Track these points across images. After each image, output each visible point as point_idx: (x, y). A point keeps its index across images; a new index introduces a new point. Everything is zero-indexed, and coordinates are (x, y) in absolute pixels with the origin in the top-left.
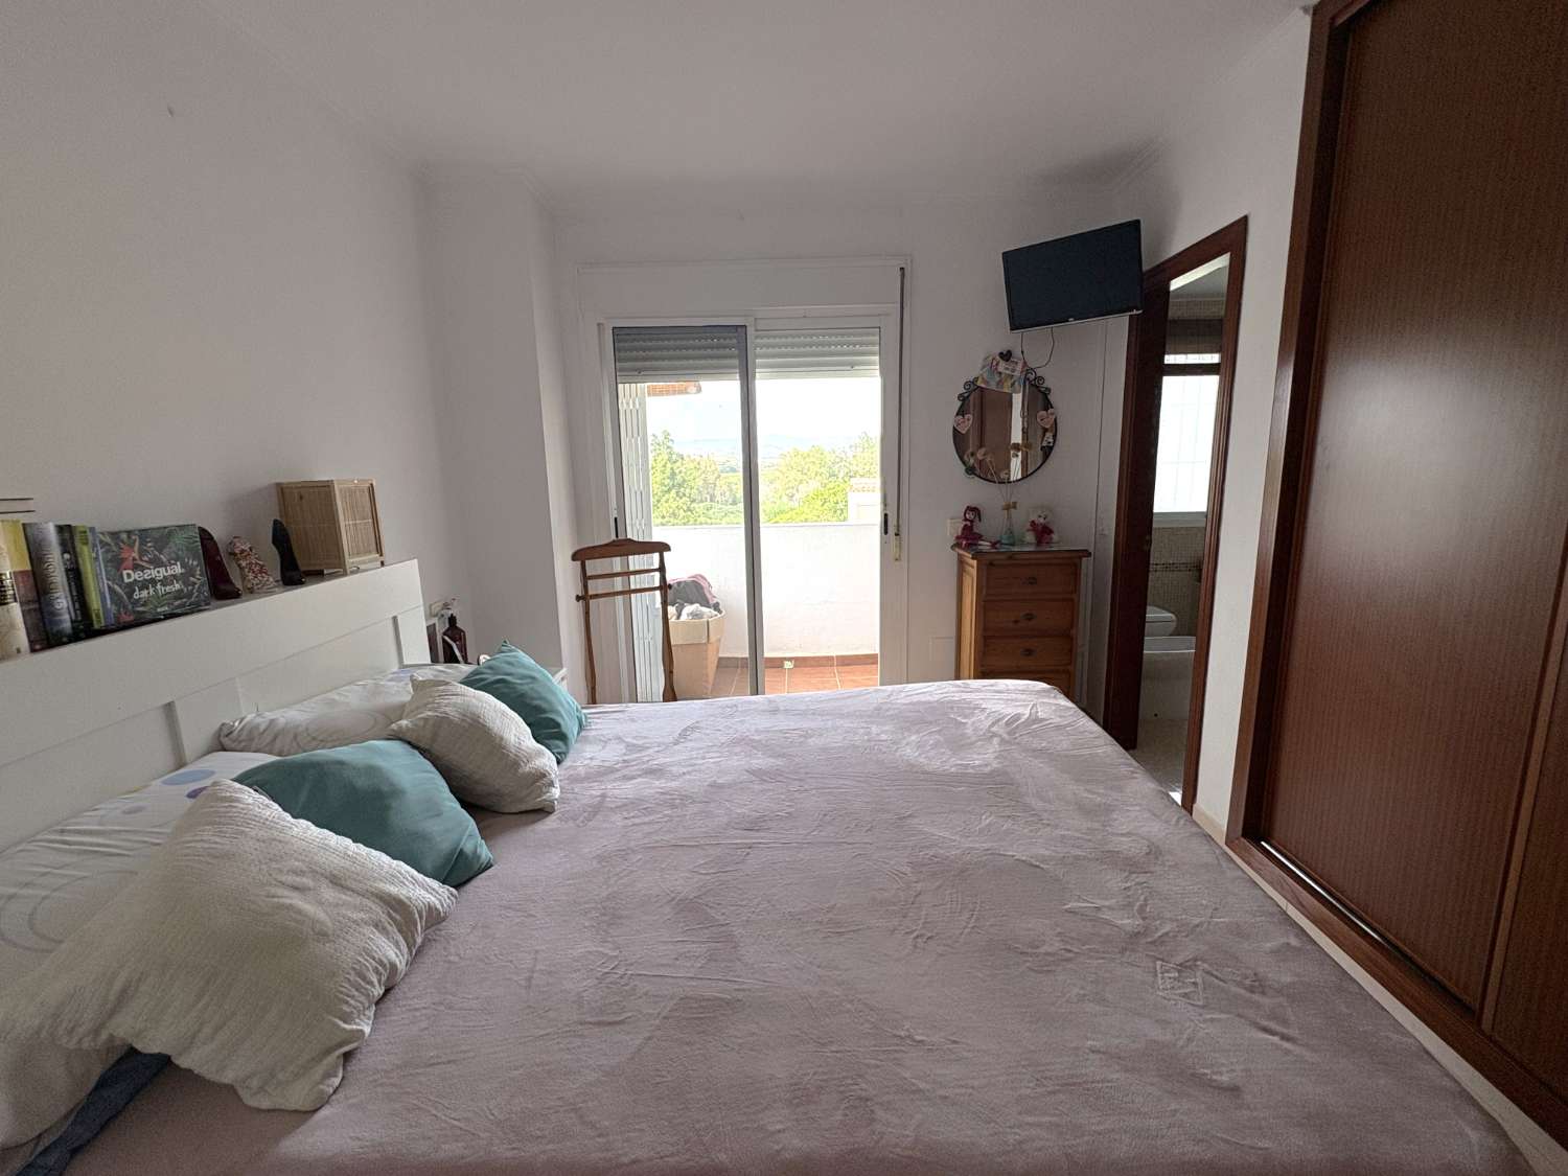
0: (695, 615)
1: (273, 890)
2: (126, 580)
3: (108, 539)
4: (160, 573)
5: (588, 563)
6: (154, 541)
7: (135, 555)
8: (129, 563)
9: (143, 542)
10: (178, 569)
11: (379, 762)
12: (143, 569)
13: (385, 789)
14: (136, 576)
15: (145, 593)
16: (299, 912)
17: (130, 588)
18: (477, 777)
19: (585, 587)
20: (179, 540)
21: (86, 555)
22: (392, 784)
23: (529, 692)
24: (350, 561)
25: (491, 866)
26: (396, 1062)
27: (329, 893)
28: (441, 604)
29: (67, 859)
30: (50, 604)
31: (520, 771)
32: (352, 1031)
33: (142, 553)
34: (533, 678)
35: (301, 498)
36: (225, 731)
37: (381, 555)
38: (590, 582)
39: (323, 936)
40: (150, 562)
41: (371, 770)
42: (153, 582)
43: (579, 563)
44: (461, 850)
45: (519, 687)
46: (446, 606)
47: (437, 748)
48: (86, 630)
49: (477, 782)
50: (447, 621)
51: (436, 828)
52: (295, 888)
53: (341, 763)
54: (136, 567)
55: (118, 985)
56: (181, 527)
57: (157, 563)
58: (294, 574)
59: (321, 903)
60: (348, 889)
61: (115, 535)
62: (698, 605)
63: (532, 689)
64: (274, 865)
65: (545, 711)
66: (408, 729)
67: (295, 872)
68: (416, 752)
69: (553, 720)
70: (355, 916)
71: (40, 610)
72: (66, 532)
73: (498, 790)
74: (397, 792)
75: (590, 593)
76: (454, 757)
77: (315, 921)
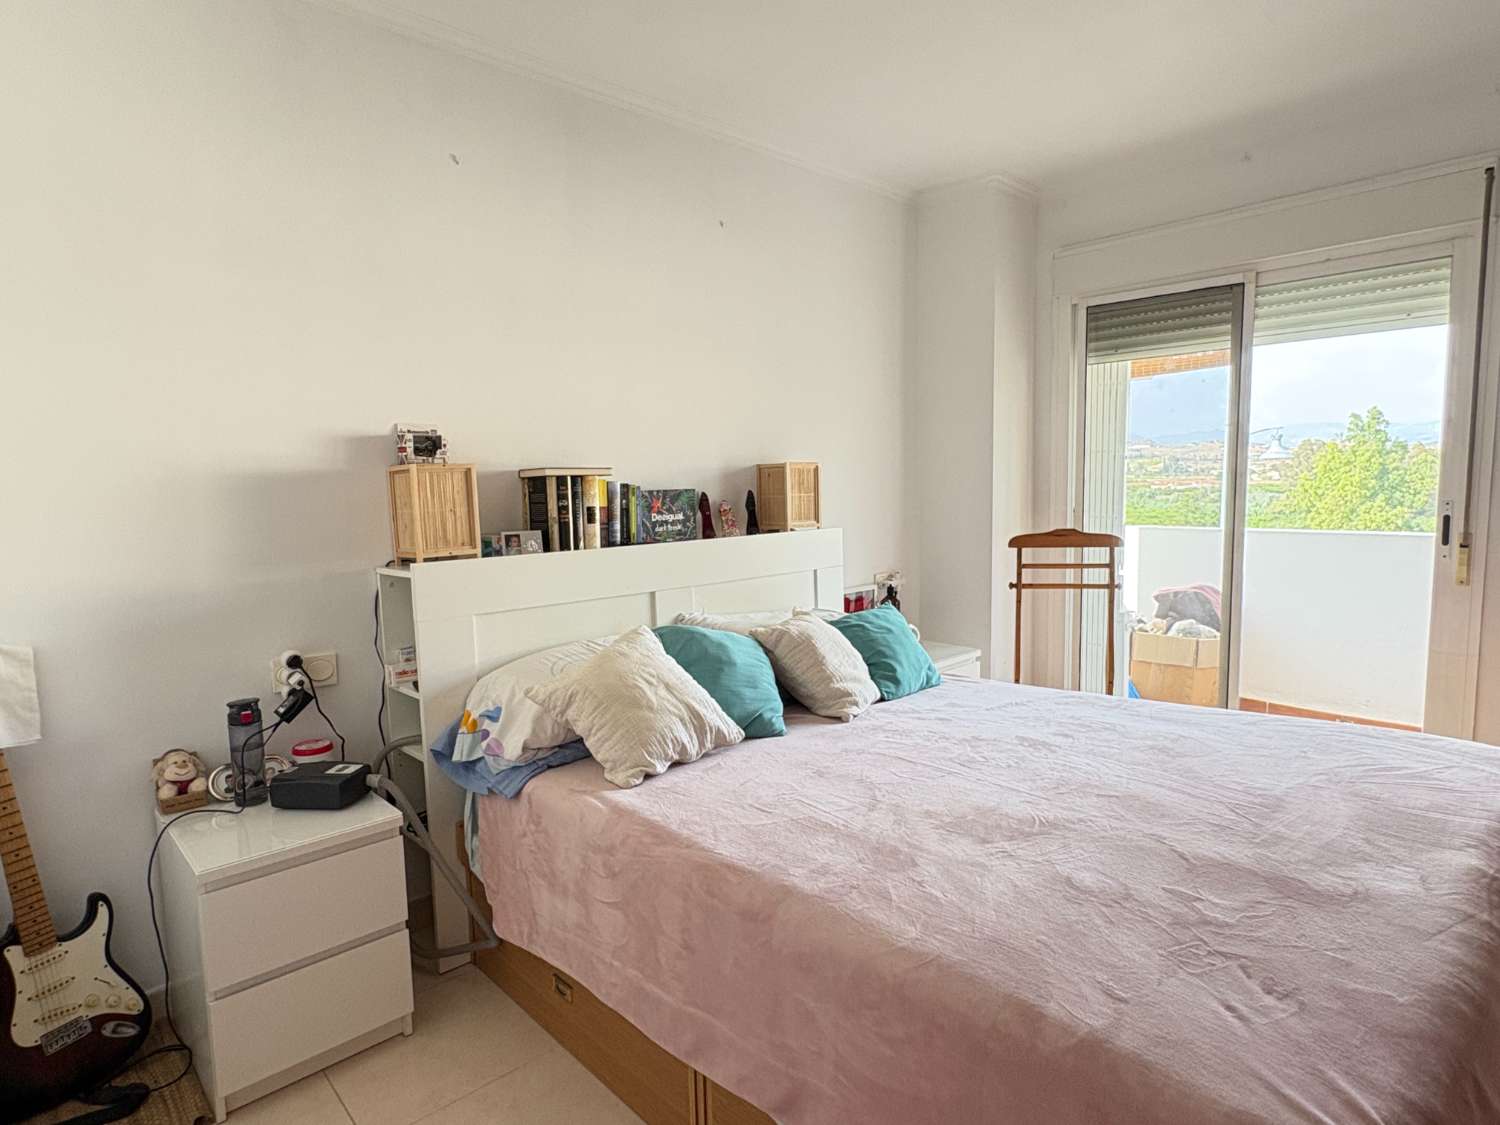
0: (1187, 632)
1: (637, 677)
2: (653, 520)
3: (647, 494)
4: (670, 518)
5: (1024, 550)
6: (670, 498)
7: (659, 505)
8: (656, 509)
9: (664, 498)
10: (680, 517)
11: (728, 643)
12: (662, 514)
13: (724, 658)
14: (659, 518)
15: (661, 529)
16: (645, 693)
17: (654, 525)
18: (801, 680)
19: (1019, 575)
20: (684, 498)
21: (633, 499)
22: (730, 658)
23: (881, 640)
24: (790, 523)
25: (782, 735)
26: (684, 817)
27: (663, 692)
28: (886, 575)
29: (585, 651)
30: (613, 526)
31: (832, 685)
32: (650, 762)
33: (663, 504)
34: (890, 631)
35: (769, 475)
36: (681, 618)
37: (818, 522)
38: (1023, 570)
39: (651, 708)
40: (667, 510)
41: (721, 646)
42: (666, 522)
43: (1015, 550)
44: (761, 715)
45: (873, 634)
46: (890, 577)
47: (779, 652)
48: (627, 540)
49: (800, 684)
50: (886, 590)
51: (748, 694)
52: (648, 682)
53: (705, 635)
54: (659, 513)
55: (569, 693)
56: (686, 490)
57: (670, 511)
58: (753, 528)
59: (656, 694)
60: (672, 693)
61: (651, 492)
62: (1193, 621)
63: (884, 638)
64: (643, 667)
65: (886, 656)
66: (761, 633)
67: (651, 675)
68: (761, 649)
69: (890, 665)
70: (672, 709)
71: (608, 529)
72: (625, 487)
73: (813, 695)
74: (732, 664)
75: (1024, 581)
76: (787, 662)
77: (649, 700)
